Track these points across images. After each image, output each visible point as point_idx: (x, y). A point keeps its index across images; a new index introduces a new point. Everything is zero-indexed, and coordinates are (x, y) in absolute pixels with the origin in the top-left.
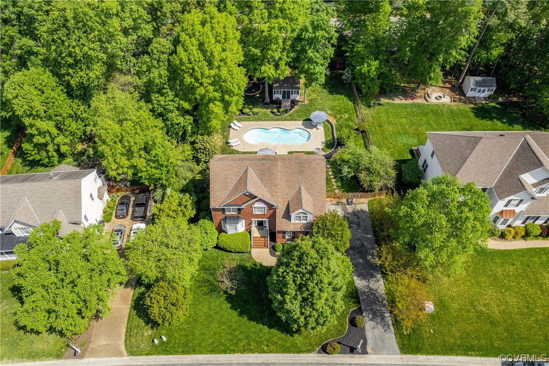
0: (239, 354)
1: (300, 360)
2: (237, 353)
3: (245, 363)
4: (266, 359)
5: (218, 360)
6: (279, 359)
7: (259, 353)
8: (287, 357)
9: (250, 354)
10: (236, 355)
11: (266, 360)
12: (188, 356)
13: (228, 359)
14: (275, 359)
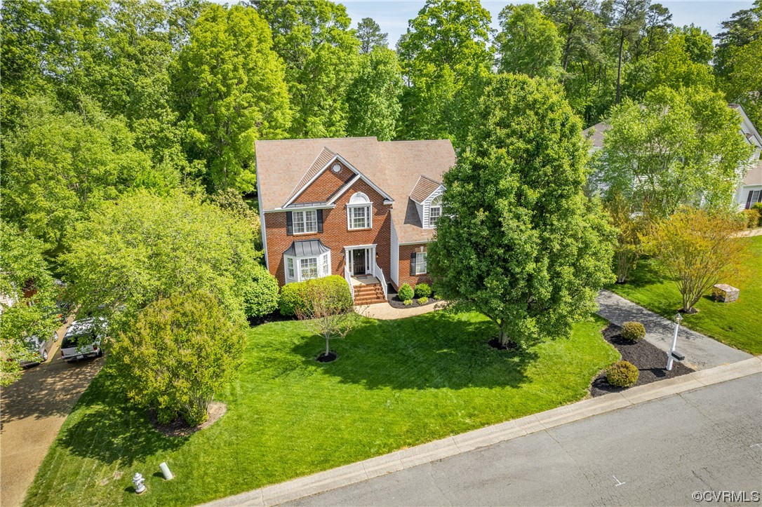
0: (406, 448)
1: (565, 418)
2: (398, 447)
3: (432, 462)
4: (481, 439)
5: (349, 479)
6: (515, 430)
7: (457, 433)
8: (531, 422)
9: (435, 441)
10: (397, 454)
11: (484, 441)
12: (253, 493)
13: (376, 468)
14: (503, 433)
